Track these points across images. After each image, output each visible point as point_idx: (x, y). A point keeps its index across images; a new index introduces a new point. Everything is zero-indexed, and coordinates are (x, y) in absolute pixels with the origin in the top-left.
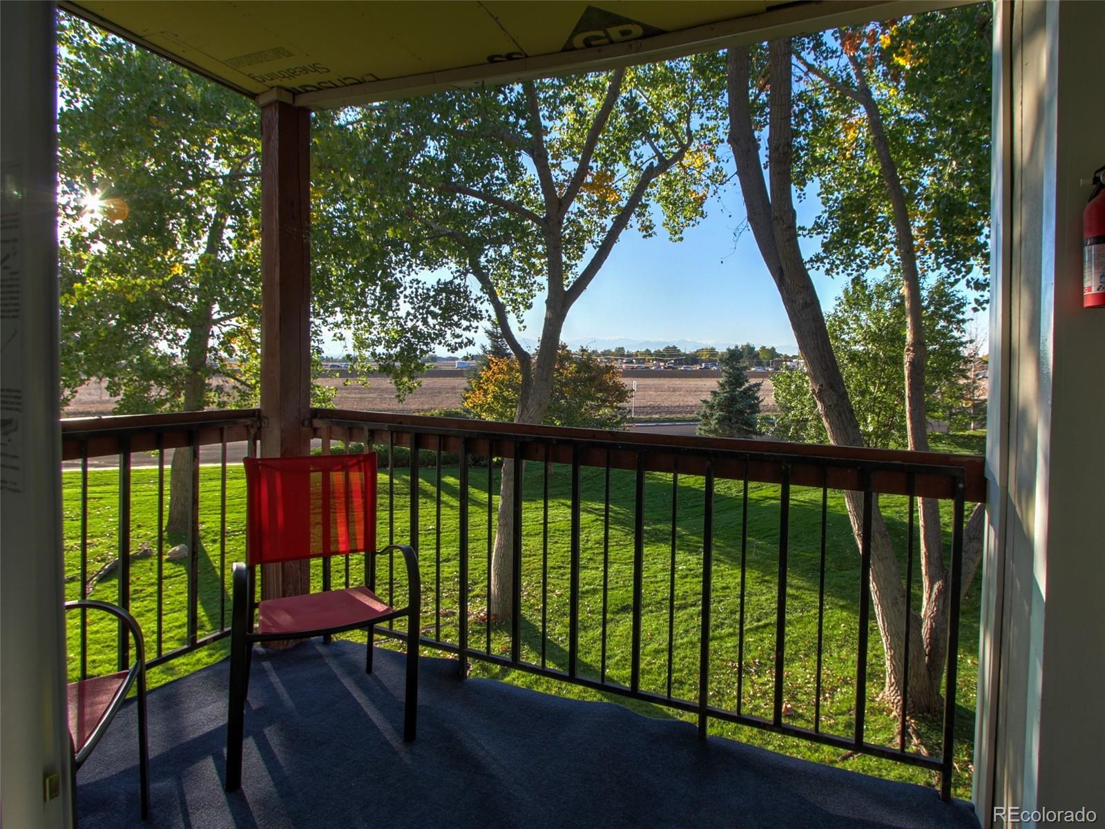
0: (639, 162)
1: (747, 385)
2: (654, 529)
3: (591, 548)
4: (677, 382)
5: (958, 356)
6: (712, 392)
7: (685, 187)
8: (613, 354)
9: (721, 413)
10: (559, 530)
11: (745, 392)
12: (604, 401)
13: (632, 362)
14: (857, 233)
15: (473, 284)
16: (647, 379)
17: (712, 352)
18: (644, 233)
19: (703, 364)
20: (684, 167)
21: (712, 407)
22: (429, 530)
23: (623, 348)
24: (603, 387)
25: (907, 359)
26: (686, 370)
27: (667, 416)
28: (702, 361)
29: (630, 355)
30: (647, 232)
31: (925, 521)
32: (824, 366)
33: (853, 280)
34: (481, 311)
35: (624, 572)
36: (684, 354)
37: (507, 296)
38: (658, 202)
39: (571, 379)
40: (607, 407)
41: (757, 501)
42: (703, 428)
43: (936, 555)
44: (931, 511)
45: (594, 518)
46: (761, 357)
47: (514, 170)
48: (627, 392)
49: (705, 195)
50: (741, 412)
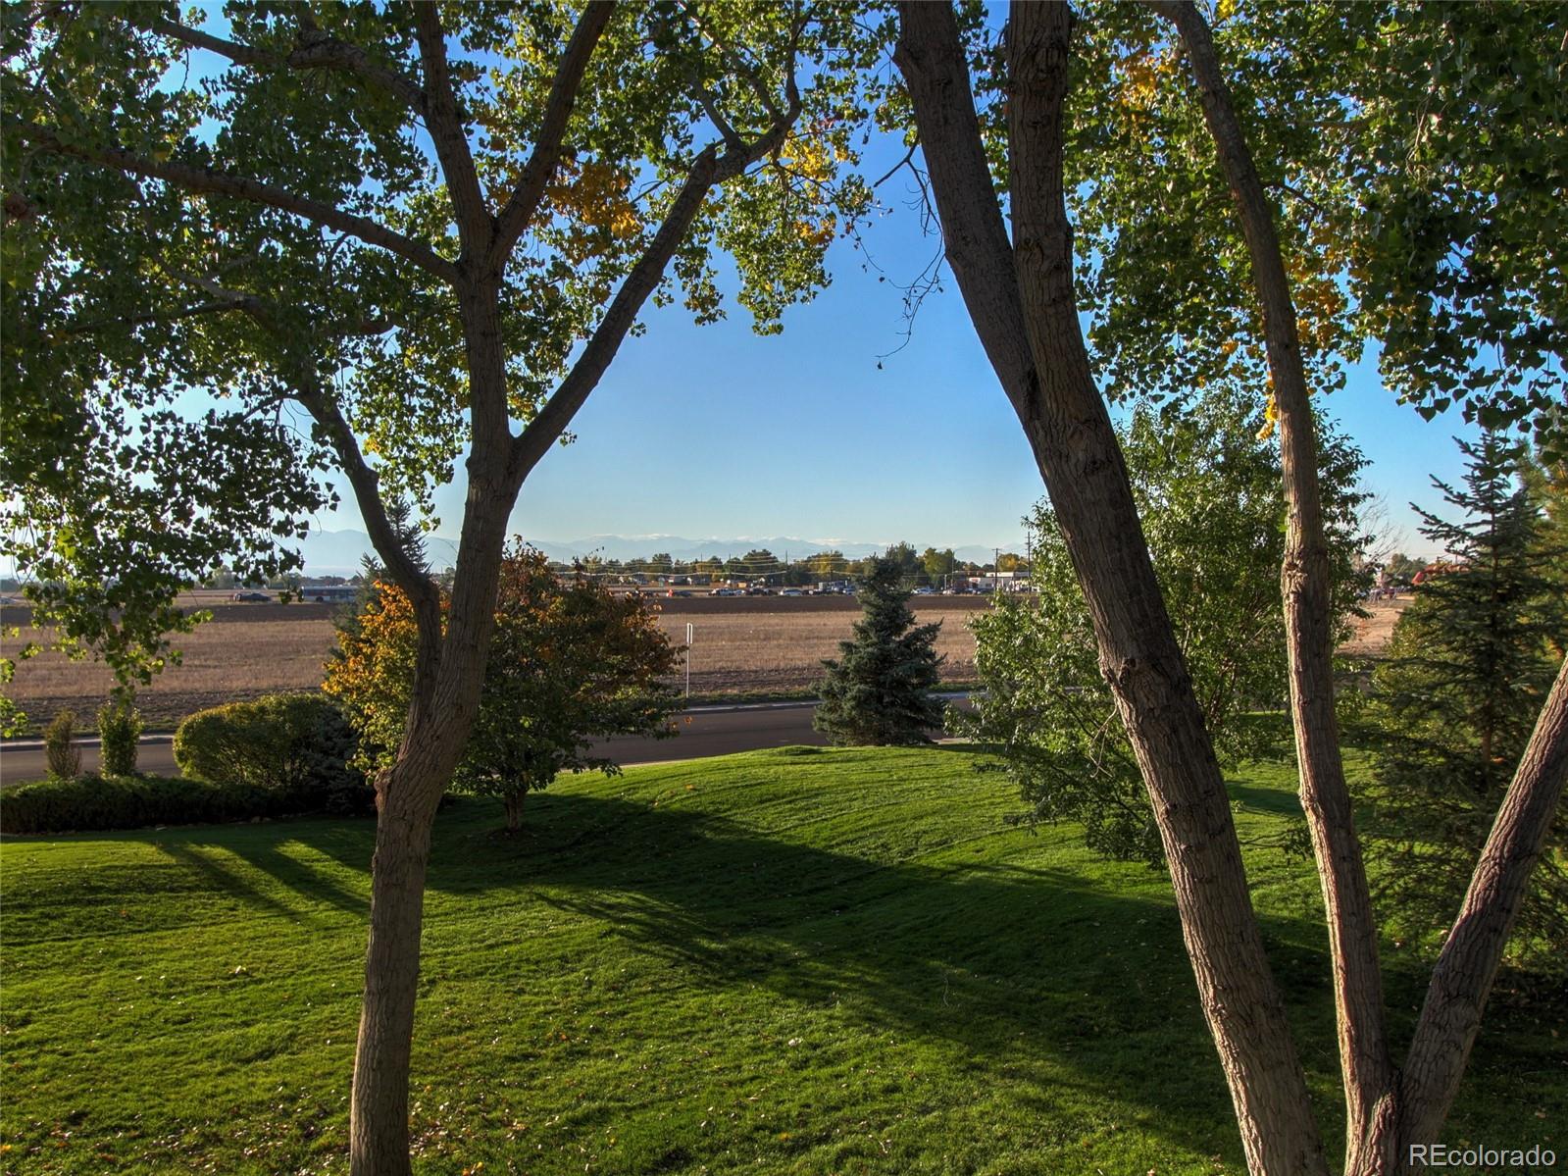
0: (684, 152)
1: (911, 629)
2: (734, 949)
3: (598, 1003)
4: (772, 620)
5: (1345, 572)
6: (843, 644)
7: (785, 217)
8: (648, 567)
9: (862, 687)
10: (528, 961)
11: (907, 643)
12: (625, 673)
13: (685, 583)
14: (1171, 305)
15: (295, 420)
16: (715, 616)
17: (837, 560)
18: (699, 313)
19: (821, 585)
20: (781, 170)
21: (843, 675)
22: (234, 976)
23: (667, 556)
24: (623, 643)
25: (1288, 587)
26: (788, 597)
27: (755, 691)
28: (819, 579)
29: (681, 569)
30: (705, 310)
31: (1346, 955)
32: (1137, 616)
33: (1164, 411)
34: (316, 487)
35: (667, 1060)
36: (785, 566)
37: (396, 453)
38: (728, 247)
39: (553, 628)
40: (631, 684)
41: (944, 873)
42: (827, 716)
43: (1374, 1036)
44: (1359, 935)
45: (607, 928)
46: (927, 568)
47: (394, 159)
48: (671, 652)
49: (828, 232)
50: (901, 684)
